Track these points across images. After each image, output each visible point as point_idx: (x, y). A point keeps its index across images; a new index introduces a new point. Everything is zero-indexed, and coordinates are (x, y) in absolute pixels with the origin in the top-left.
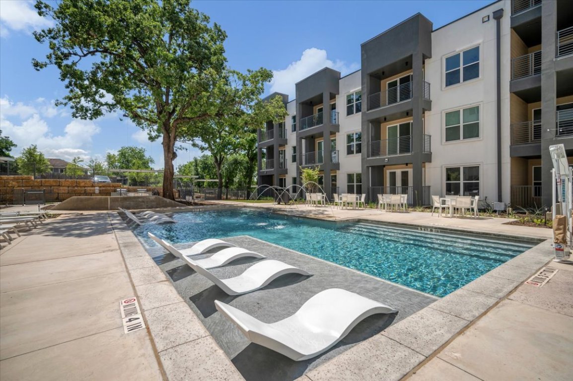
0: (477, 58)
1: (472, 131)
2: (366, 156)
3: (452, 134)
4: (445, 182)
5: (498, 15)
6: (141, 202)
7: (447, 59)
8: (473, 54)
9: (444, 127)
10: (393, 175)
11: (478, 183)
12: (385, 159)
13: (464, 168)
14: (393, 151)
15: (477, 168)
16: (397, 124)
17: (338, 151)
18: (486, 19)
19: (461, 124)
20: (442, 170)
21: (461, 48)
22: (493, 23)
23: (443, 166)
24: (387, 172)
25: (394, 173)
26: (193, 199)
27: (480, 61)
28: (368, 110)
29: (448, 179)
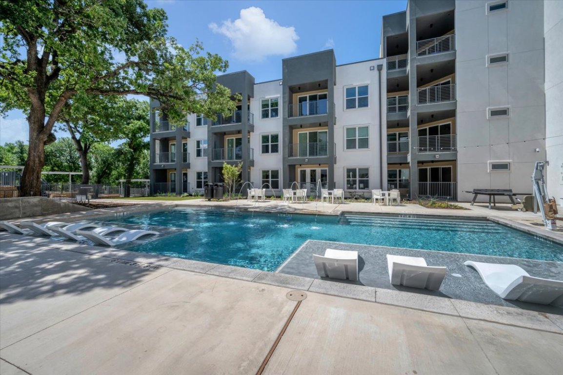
0: (366, 93)
1: (364, 143)
2: (287, 156)
3: (351, 144)
4: (346, 179)
5: (380, 68)
6: (12, 207)
7: (347, 89)
8: (364, 90)
9: (345, 139)
10: (303, 173)
11: (368, 180)
12: (305, 159)
13: (359, 169)
14: (304, 153)
15: (367, 169)
16: (307, 131)
17: (253, 149)
18: (372, 68)
19: (357, 138)
20: (344, 169)
21: (357, 83)
22: (376, 72)
23: (345, 167)
24: (299, 170)
25: (305, 171)
26: (87, 198)
27: (369, 96)
28: (289, 117)
29: (348, 176)
